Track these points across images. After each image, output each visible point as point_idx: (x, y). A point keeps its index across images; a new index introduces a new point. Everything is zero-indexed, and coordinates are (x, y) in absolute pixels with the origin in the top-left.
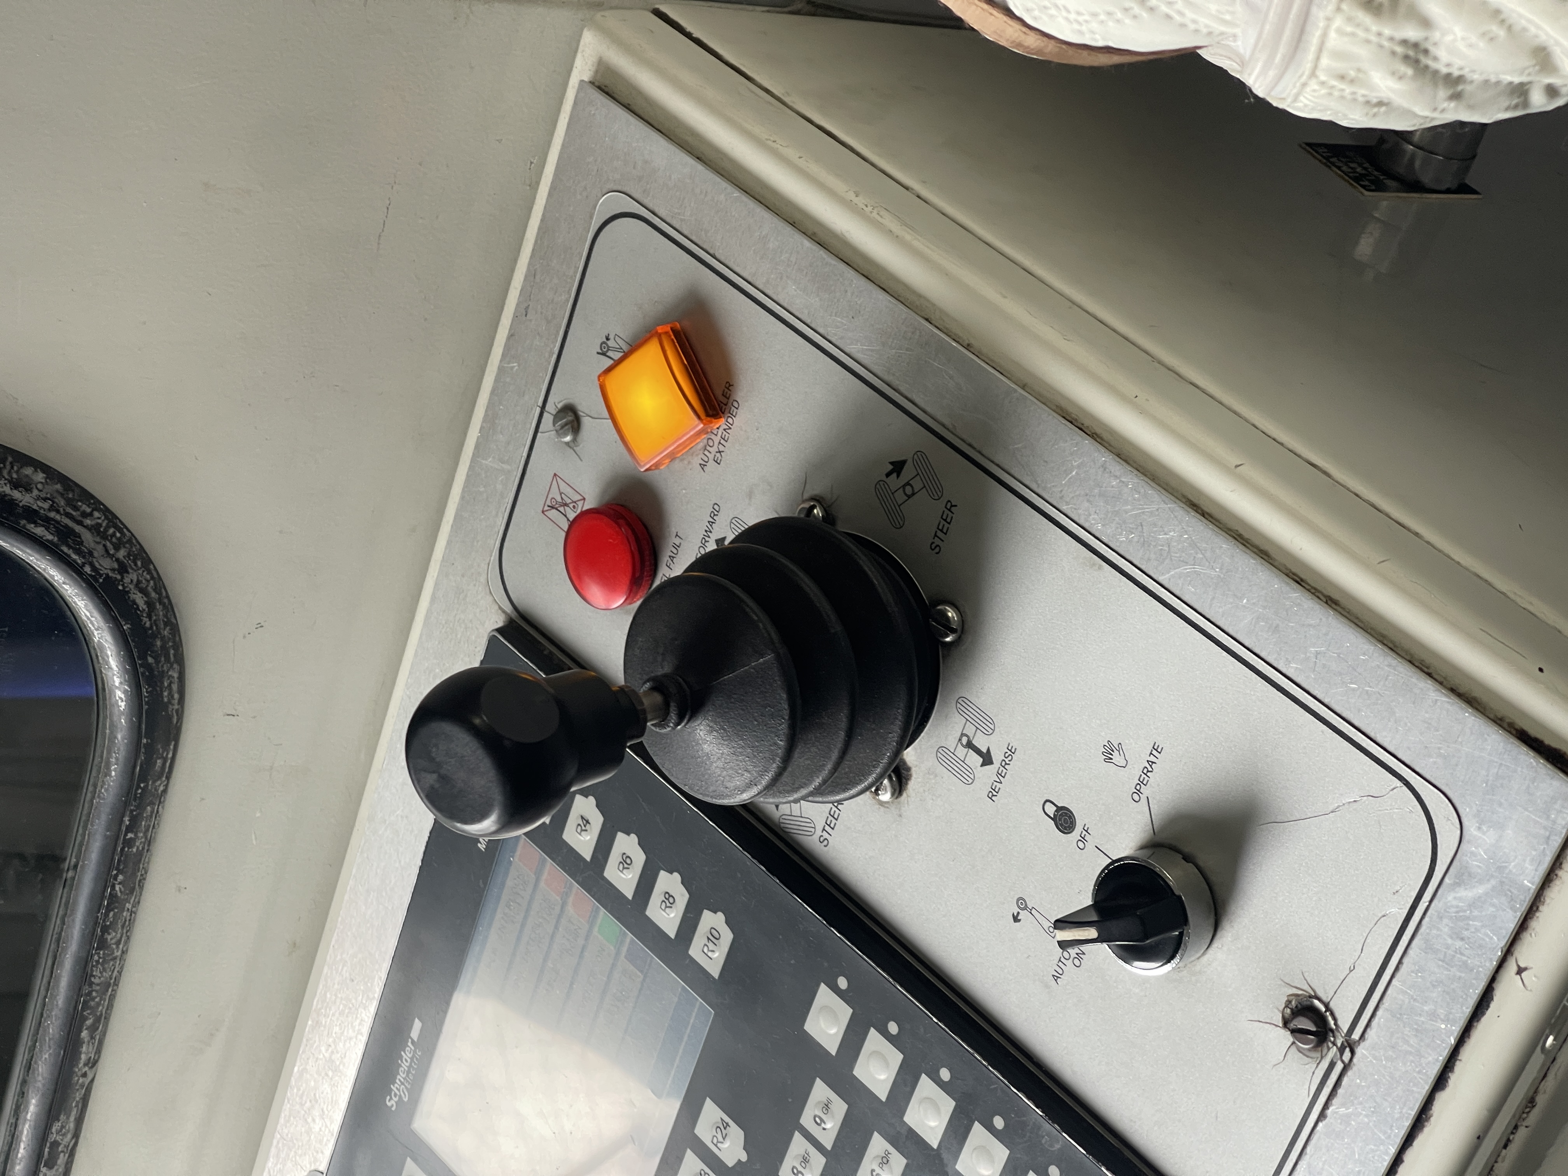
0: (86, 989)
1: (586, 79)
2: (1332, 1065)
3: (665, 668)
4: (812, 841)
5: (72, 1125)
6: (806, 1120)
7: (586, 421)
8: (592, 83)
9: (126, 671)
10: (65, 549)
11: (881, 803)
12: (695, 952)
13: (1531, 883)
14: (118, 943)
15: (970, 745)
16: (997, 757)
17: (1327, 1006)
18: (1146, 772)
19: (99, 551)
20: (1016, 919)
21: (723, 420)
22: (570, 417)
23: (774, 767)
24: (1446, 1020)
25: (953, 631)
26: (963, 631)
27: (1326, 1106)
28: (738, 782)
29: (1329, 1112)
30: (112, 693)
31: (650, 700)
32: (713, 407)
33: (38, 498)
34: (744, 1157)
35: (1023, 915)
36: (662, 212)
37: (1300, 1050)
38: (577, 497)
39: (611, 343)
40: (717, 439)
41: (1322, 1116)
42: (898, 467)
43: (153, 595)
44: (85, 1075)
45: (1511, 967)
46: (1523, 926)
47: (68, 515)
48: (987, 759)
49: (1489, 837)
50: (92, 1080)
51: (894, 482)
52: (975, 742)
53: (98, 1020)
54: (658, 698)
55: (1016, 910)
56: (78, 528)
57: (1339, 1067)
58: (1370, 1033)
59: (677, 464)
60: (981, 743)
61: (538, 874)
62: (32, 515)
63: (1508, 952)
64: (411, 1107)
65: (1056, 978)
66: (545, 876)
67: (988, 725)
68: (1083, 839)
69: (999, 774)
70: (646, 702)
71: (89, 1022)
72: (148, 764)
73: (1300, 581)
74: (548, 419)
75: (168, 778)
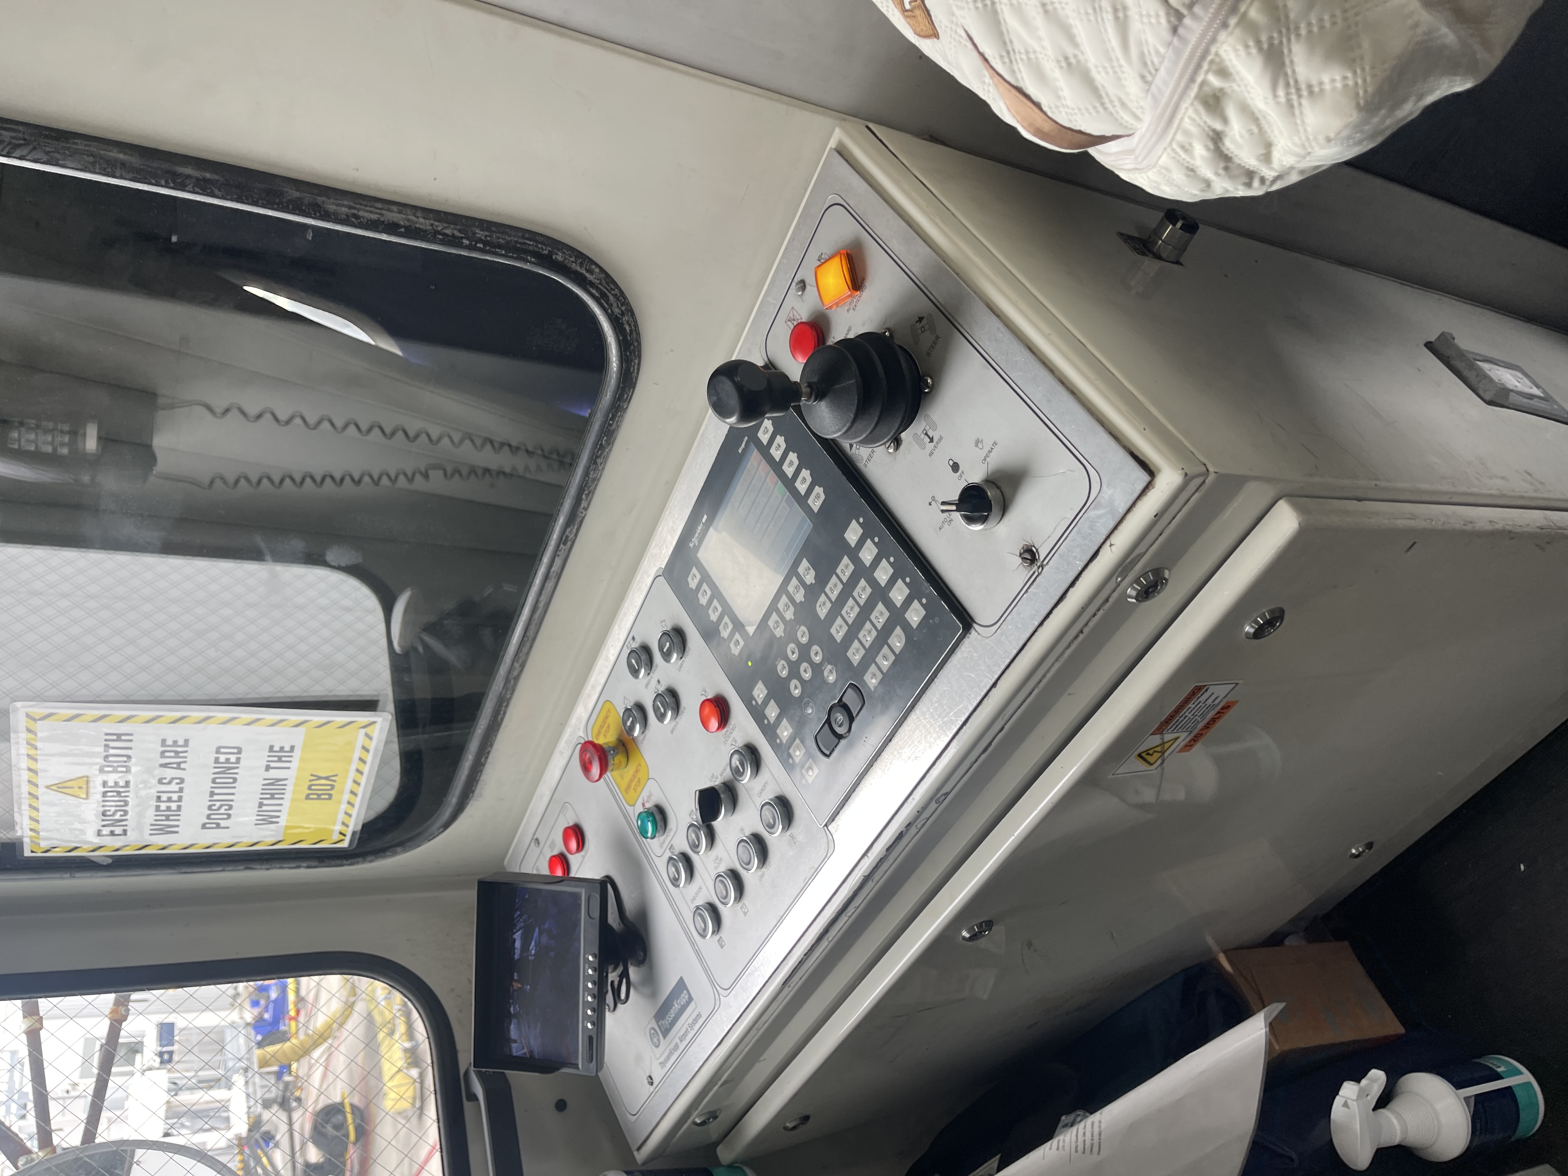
0: (587, 479)
1: (833, 147)
2: (1034, 573)
3: (815, 379)
4: (861, 465)
5: (574, 531)
6: (838, 571)
7: (808, 287)
8: (835, 149)
9: (618, 355)
10: (602, 301)
11: (889, 453)
12: (810, 502)
13: (1122, 510)
14: (601, 464)
15: (926, 434)
16: (935, 440)
17: (1037, 550)
18: (990, 452)
19: (615, 305)
20: (930, 504)
21: (858, 293)
22: (802, 285)
23: (848, 425)
24: (1080, 560)
25: (929, 388)
26: (932, 388)
27: (1029, 588)
28: (833, 429)
29: (1029, 590)
30: (612, 364)
31: (805, 389)
32: (856, 287)
33: (595, 278)
34: (814, 582)
35: (933, 503)
36: (851, 205)
37: (1023, 566)
38: (799, 317)
39: (823, 256)
40: (855, 300)
41: (1026, 591)
42: (921, 319)
43: (633, 328)
44: (582, 513)
45: (1108, 543)
46: (1115, 528)
47: (605, 288)
48: (931, 440)
49: (1110, 492)
50: (585, 516)
51: (919, 325)
52: (928, 433)
53: (589, 493)
54: (808, 390)
55: (931, 501)
56: (609, 294)
57: (1036, 573)
58: (1051, 562)
59: (839, 309)
60: (931, 434)
61: (759, 464)
62: (592, 284)
63: (1108, 537)
64: (697, 548)
65: (940, 528)
66: (761, 466)
67: (934, 427)
68: (961, 476)
69: (935, 447)
70: (804, 390)
71: (586, 492)
72: (621, 395)
73: (1062, 383)
74: (794, 284)
75: (629, 402)
